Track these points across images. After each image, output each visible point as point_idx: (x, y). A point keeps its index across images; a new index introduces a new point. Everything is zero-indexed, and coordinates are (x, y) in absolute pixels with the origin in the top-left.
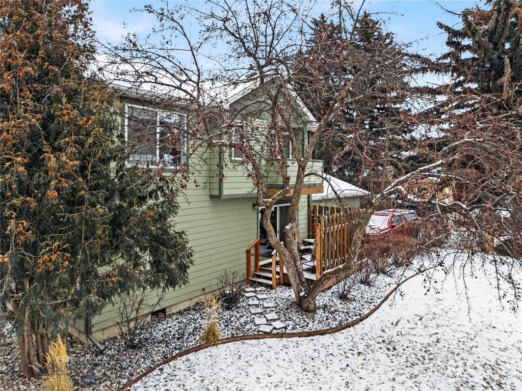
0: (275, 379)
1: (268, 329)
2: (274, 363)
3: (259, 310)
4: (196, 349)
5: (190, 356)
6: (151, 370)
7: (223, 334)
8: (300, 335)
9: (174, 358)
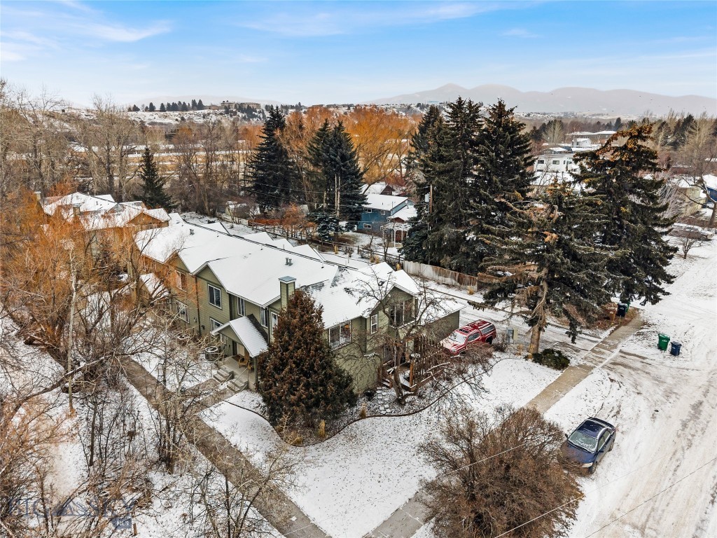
0: (384, 433)
1: (383, 412)
2: (385, 426)
3: (382, 402)
4: (358, 420)
5: (356, 422)
6: (345, 427)
7: (368, 414)
8: (396, 416)
9: (351, 423)
